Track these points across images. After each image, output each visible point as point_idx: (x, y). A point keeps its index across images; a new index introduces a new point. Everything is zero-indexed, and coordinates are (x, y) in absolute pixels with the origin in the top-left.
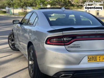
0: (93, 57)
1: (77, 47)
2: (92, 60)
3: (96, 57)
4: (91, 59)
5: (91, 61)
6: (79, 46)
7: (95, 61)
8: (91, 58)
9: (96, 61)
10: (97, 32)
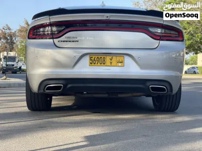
0: (99, 57)
1: (73, 41)
2: (97, 62)
3: (104, 58)
4: (94, 60)
5: (95, 64)
6: (76, 40)
7: (102, 64)
8: (96, 59)
9: (104, 64)
10: (107, 17)
